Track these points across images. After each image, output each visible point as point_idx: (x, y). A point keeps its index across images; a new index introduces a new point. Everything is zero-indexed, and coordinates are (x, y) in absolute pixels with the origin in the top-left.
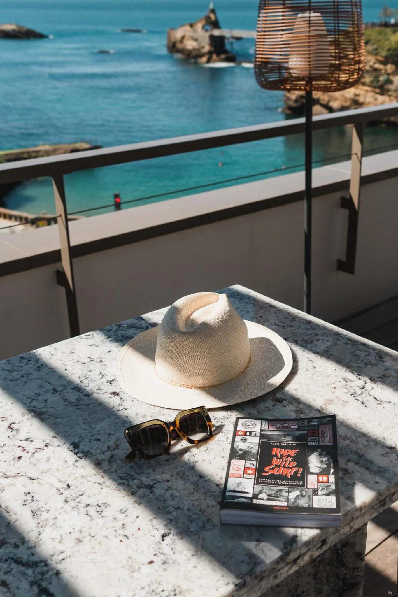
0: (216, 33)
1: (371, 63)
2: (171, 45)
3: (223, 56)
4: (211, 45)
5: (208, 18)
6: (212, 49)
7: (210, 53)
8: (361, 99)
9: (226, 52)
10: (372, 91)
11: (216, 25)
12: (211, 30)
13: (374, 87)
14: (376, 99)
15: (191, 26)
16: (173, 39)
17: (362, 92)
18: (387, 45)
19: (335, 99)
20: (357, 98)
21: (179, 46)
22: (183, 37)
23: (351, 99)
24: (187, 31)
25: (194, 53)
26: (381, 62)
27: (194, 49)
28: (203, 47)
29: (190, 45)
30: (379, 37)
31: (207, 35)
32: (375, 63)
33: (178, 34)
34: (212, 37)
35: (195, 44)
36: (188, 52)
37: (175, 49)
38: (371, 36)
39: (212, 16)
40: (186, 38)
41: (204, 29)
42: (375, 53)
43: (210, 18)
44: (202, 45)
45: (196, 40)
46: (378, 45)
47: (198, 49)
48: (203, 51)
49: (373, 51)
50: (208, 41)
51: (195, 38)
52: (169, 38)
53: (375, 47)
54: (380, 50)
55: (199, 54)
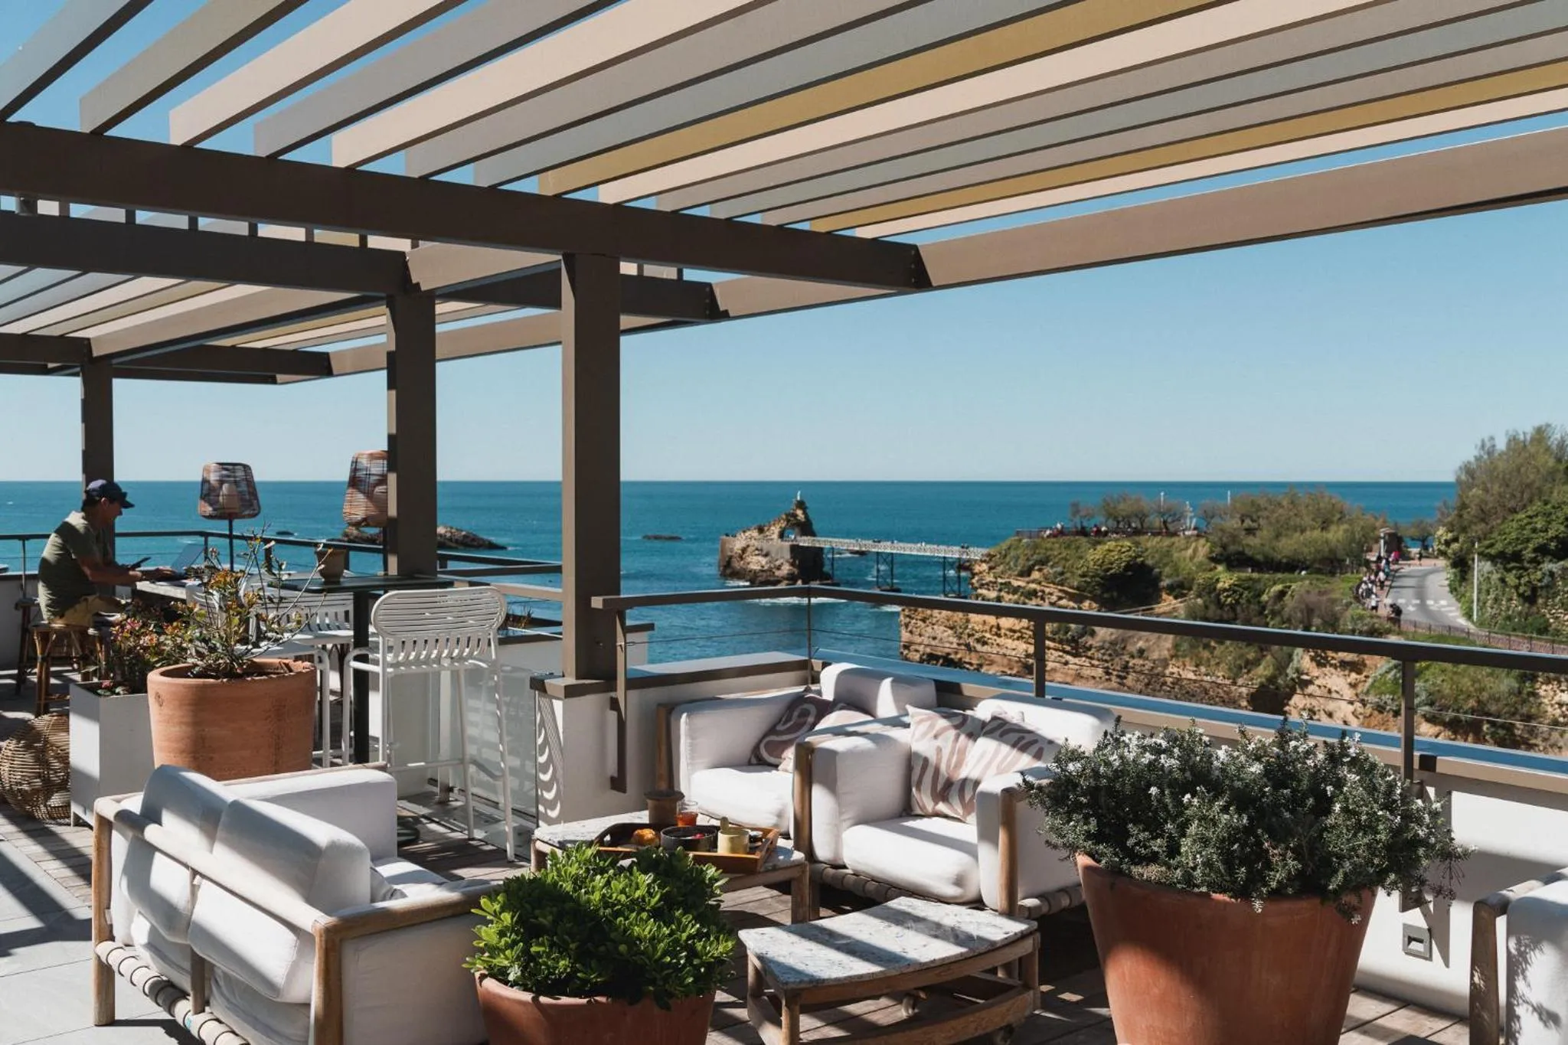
0: (805, 542)
1: (1054, 598)
2: (725, 562)
3: (816, 584)
4: (793, 564)
5: (791, 517)
6: (796, 571)
7: (792, 577)
9: (823, 576)
10: (1056, 650)
11: (806, 529)
12: (796, 537)
13: (1061, 642)
15: (761, 530)
16: (729, 552)
18: (1080, 567)
21: (737, 565)
22: (744, 550)
24: (751, 537)
25: (764, 576)
26: (1071, 597)
27: (763, 570)
28: (779, 568)
29: (756, 563)
30: (1065, 553)
31: (787, 544)
32: (1060, 598)
33: (739, 543)
34: (796, 550)
35: (763, 561)
36: (752, 574)
37: (728, 571)
38: (1051, 549)
39: (799, 512)
40: (750, 550)
41: (782, 535)
42: (1059, 580)
43: (795, 516)
44: (778, 563)
45: (766, 555)
46: (1064, 567)
47: (770, 570)
48: (777, 573)
49: (1056, 578)
50: (788, 555)
51: (764, 553)
52: (723, 551)
53: (1059, 569)
54: (1068, 575)
55: (772, 579)
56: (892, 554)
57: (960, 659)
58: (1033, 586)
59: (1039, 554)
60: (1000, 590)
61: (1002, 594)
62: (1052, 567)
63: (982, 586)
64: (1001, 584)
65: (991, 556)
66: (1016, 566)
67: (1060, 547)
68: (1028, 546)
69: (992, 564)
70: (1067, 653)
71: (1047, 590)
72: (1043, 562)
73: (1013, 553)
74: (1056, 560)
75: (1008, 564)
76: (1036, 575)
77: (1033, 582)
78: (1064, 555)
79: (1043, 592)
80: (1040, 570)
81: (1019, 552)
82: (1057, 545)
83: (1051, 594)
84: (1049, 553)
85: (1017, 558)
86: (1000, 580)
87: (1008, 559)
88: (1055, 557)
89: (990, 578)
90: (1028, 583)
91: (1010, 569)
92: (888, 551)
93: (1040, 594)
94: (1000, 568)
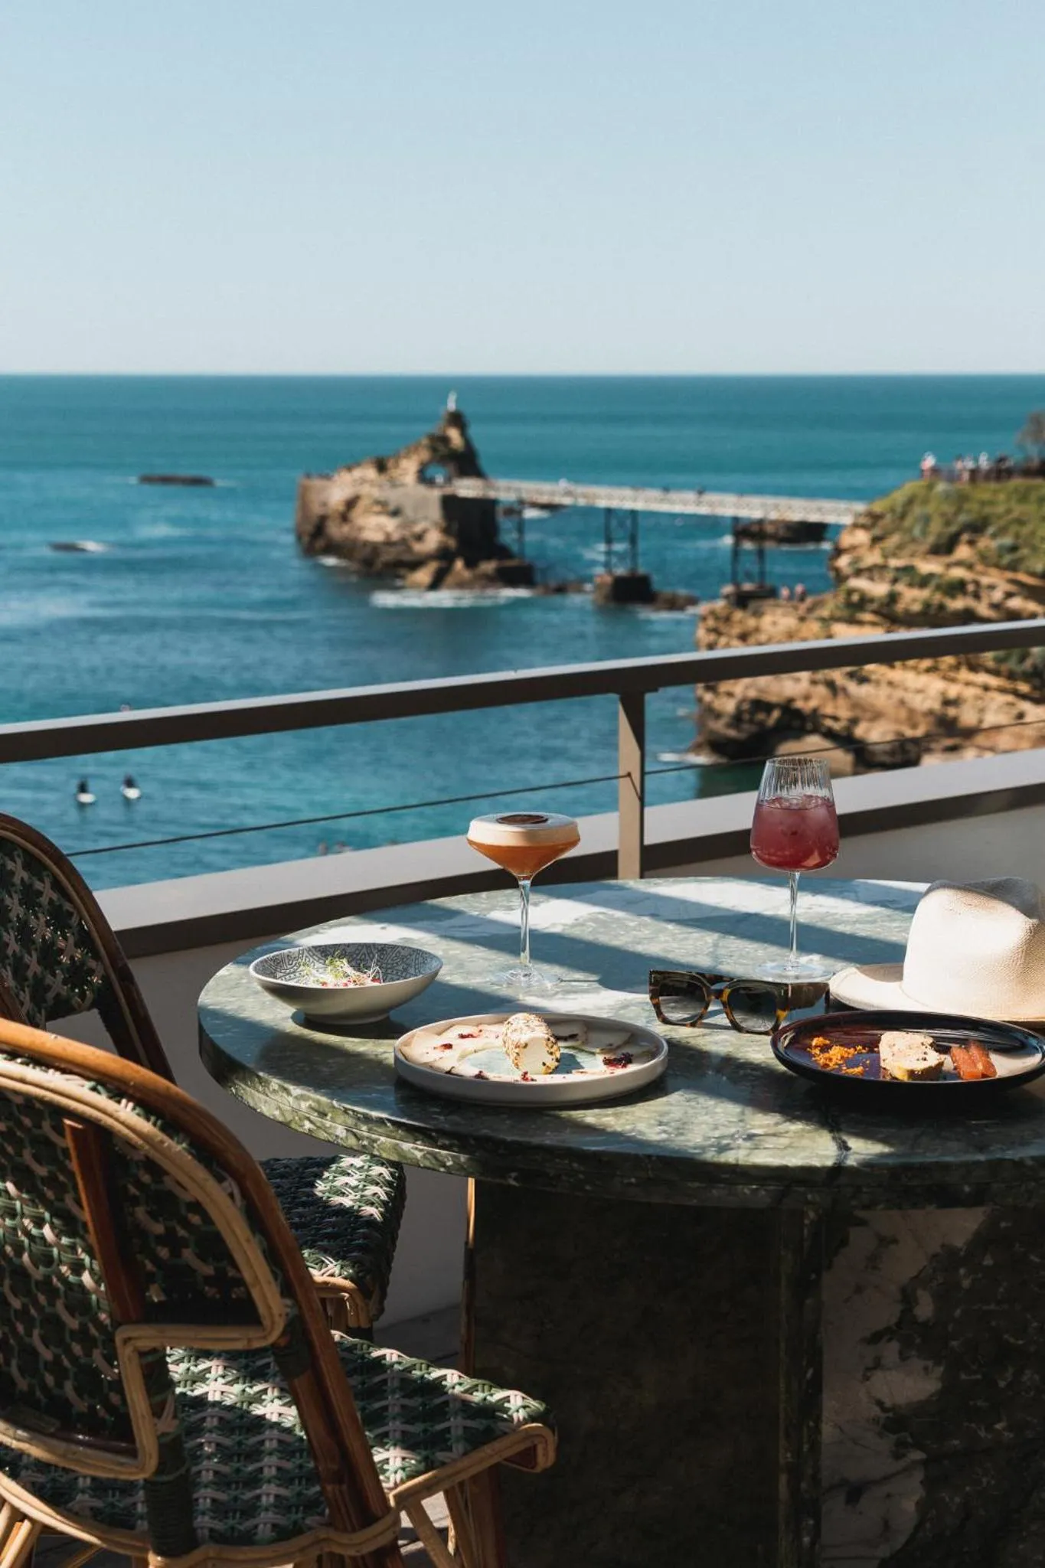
0: (467, 488)
1: (997, 596)
2: (309, 528)
3: (488, 567)
4: (446, 531)
5: (439, 442)
6: (452, 543)
7: (445, 556)
8: (968, 717)
9: (503, 552)
10: (1002, 690)
11: (466, 463)
12: (449, 480)
13: (1011, 676)
14: (1021, 716)
15: (381, 467)
16: (317, 510)
17: (970, 692)
19: (877, 716)
20: (952, 712)
21: (336, 531)
22: (351, 503)
23: (930, 713)
24: (363, 481)
25: (388, 556)
26: (1032, 593)
27: (388, 543)
28: (419, 537)
29: (374, 527)
30: (1018, 510)
31: (435, 494)
32: (1009, 595)
33: (336, 492)
34: (450, 504)
35: (390, 524)
36: (368, 550)
37: (320, 543)
38: (991, 503)
39: (454, 434)
40: (361, 505)
41: (424, 478)
42: (1009, 560)
43: (445, 440)
44: (418, 528)
45: (395, 513)
46: (1017, 536)
47: (403, 541)
48: (418, 547)
49: (1000, 556)
50: (435, 513)
51: (392, 507)
52: (304, 506)
53: (1007, 540)
54: (1025, 551)
55: (406, 557)
56: (634, 513)
57: (815, 711)
58: (958, 573)
59: (969, 511)
60: (895, 581)
61: (900, 587)
62: (994, 536)
63: (858, 573)
64: (898, 569)
65: (875, 518)
66: (924, 533)
67: (1008, 499)
68: (947, 496)
69: (877, 531)
70: (1024, 697)
71: (985, 580)
72: (977, 528)
73: (917, 510)
74: (1002, 523)
75: (910, 530)
76: (963, 552)
77: (959, 564)
78: (1015, 514)
79: (977, 583)
80: (971, 543)
81: (930, 509)
82: (1002, 497)
83: (992, 587)
84: (987, 510)
85: (926, 520)
86: (894, 563)
87: (907, 523)
88: (1000, 517)
89: (873, 558)
90: (949, 566)
91: (914, 540)
92: (628, 505)
93: (971, 588)
94: (894, 540)
